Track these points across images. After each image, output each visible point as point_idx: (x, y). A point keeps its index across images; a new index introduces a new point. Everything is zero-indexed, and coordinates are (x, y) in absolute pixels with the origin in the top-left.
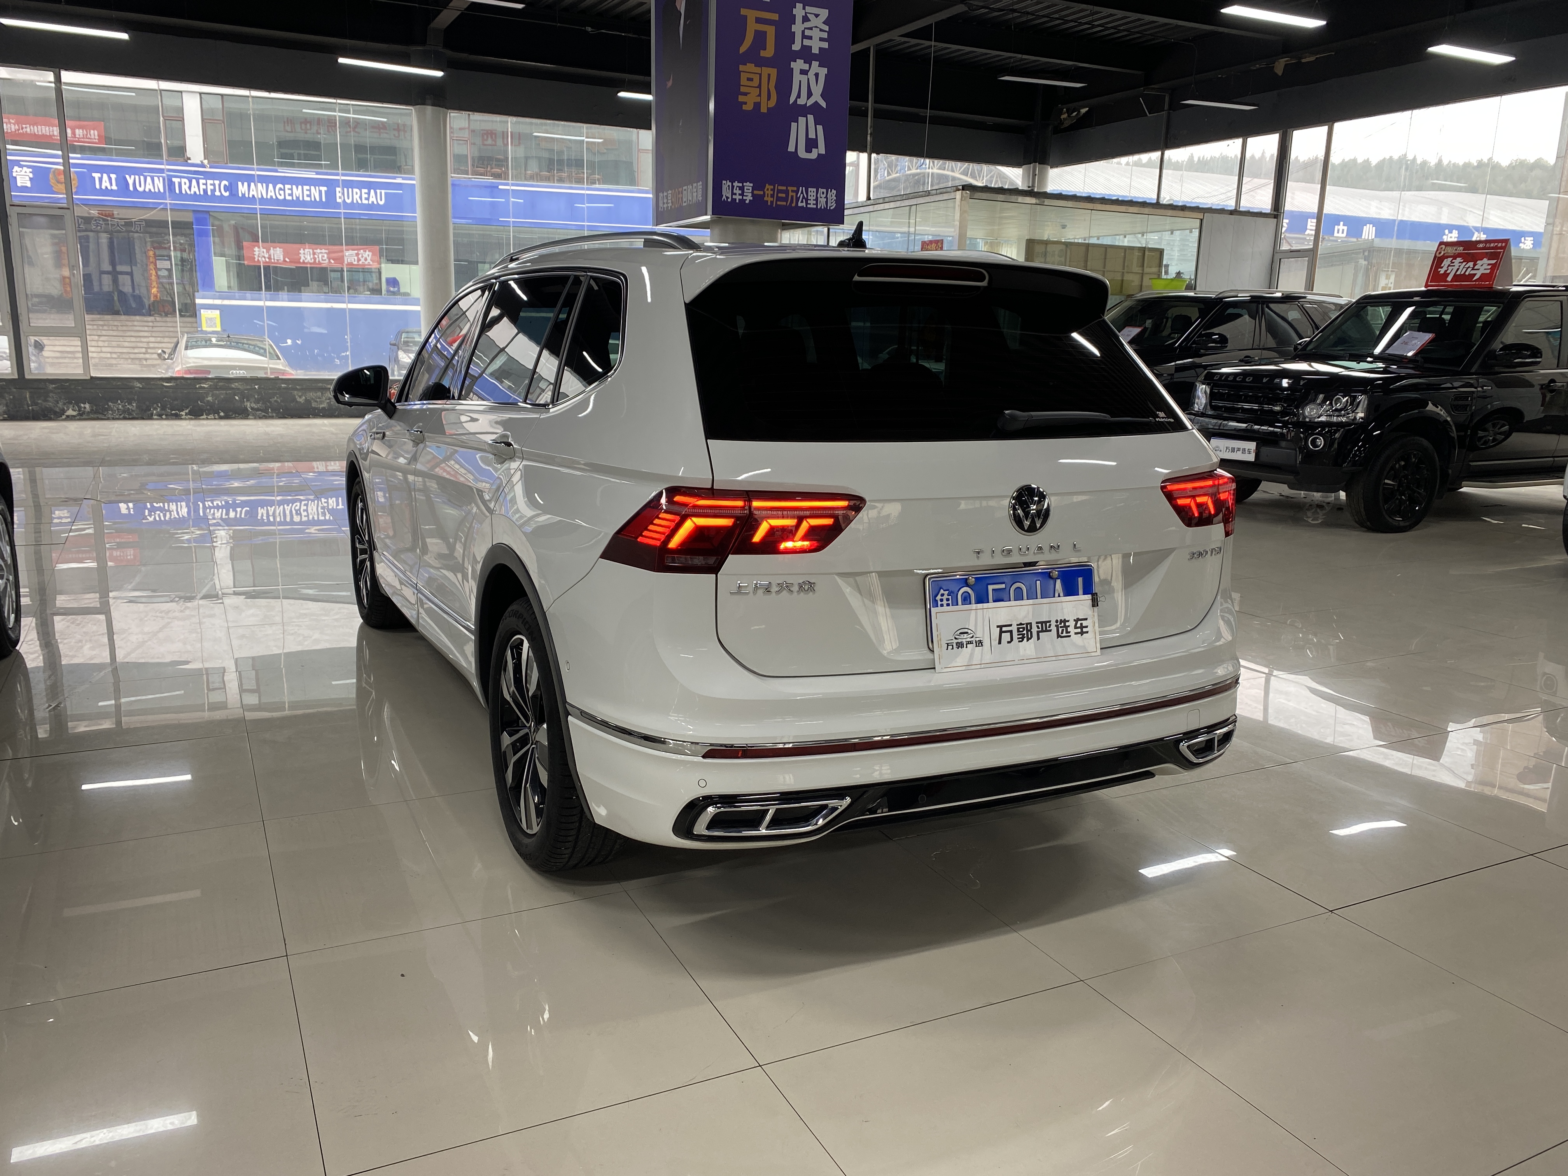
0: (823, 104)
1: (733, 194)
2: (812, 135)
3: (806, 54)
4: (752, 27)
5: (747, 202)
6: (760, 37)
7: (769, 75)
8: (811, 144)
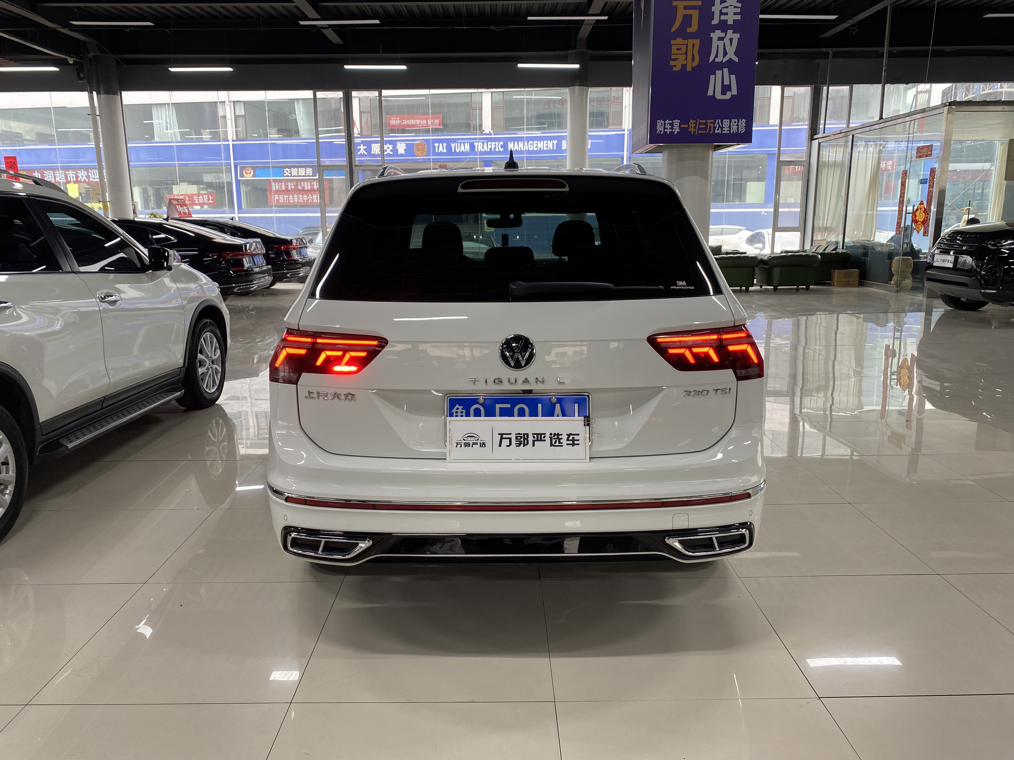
0: (736, 59)
1: (665, 128)
2: (726, 82)
3: (723, 26)
4: (681, 13)
5: (676, 133)
6: (687, 20)
7: (694, 45)
8: (726, 89)
